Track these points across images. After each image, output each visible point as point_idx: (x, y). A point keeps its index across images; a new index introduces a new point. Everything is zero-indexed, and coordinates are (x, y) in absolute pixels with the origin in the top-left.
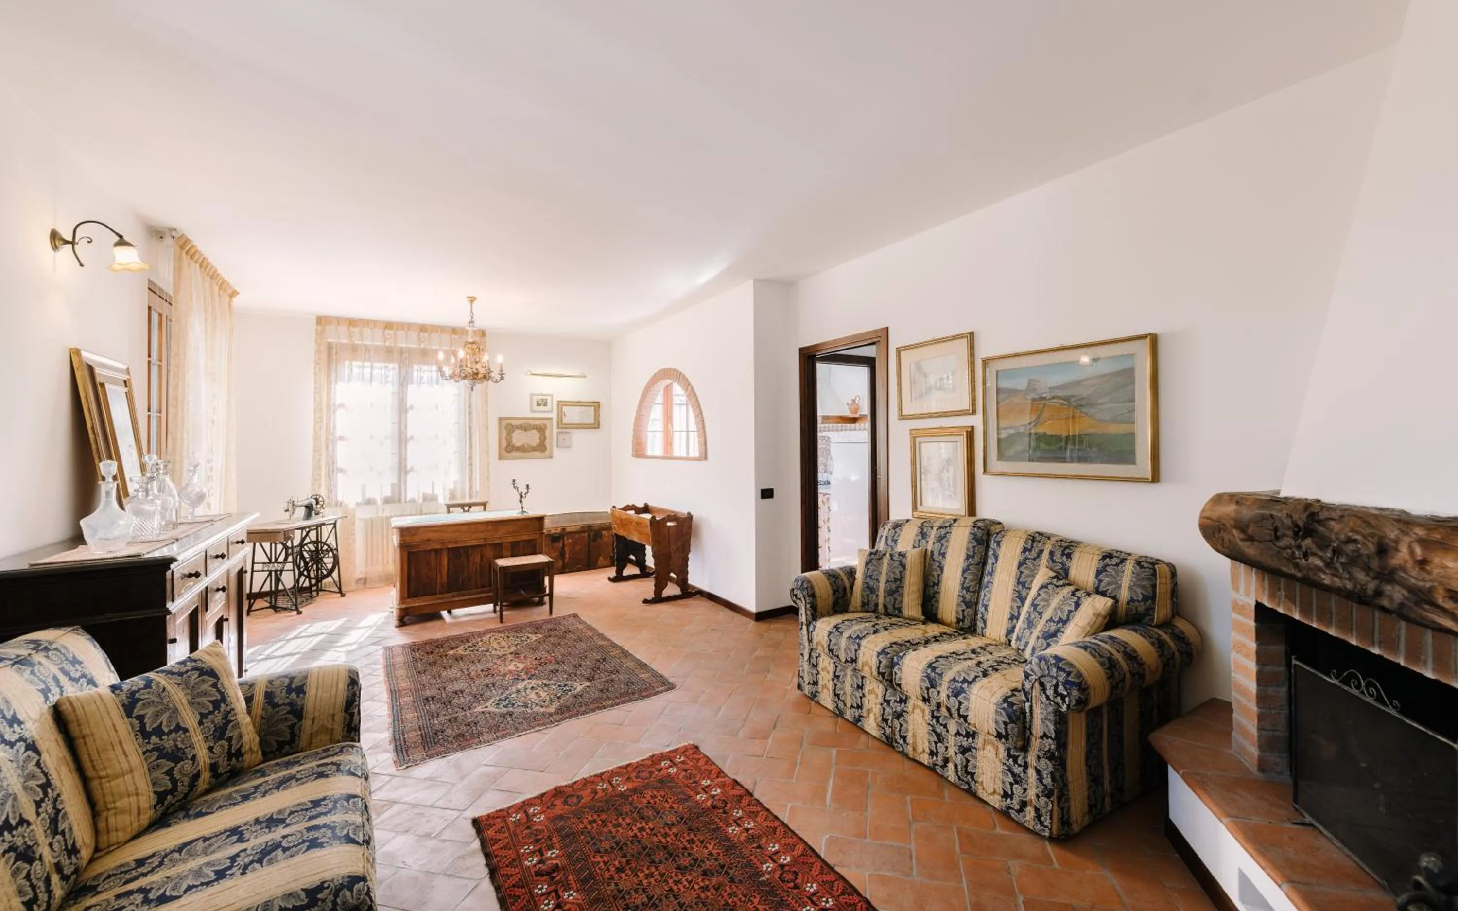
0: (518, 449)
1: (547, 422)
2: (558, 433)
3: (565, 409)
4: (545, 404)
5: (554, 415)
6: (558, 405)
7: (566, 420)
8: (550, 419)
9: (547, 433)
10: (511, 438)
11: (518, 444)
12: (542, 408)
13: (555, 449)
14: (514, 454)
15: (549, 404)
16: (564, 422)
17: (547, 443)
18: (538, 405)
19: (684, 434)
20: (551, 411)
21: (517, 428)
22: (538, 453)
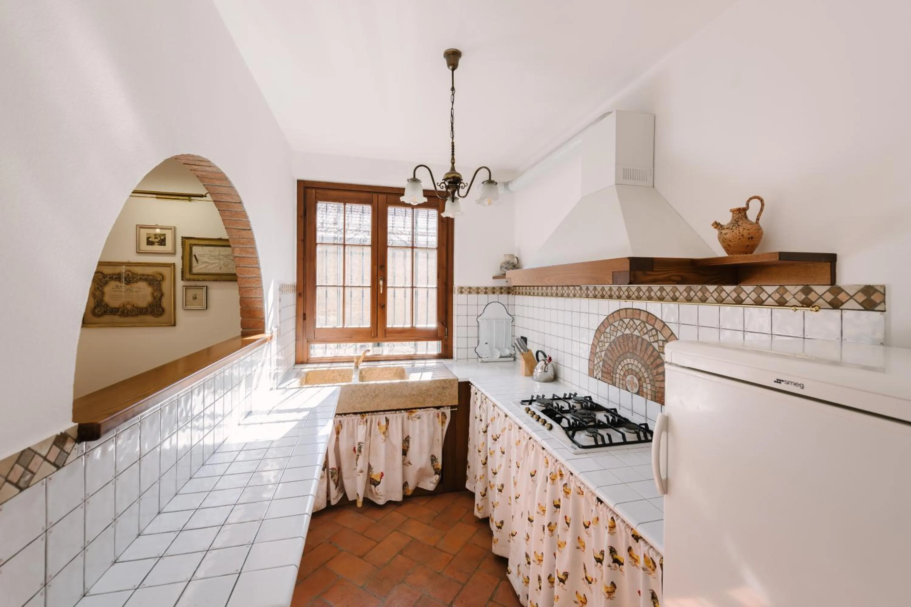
0: (114, 311)
1: (166, 271)
2: (187, 288)
3: (196, 250)
4: (162, 242)
5: (177, 260)
6: (183, 244)
7: (197, 268)
8: (173, 266)
9: (166, 286)
10: (103, 293)
11: (114, 303)
12: (157, 248)
13: (180, 312)
14: (107, 318)
15: (169, 241)
16: (195, 270)
17: (165, 303)
18: (150, 243)
19: (409, 291)
20: (174, 254)
21: (111, 278)
22: (149, 318)
